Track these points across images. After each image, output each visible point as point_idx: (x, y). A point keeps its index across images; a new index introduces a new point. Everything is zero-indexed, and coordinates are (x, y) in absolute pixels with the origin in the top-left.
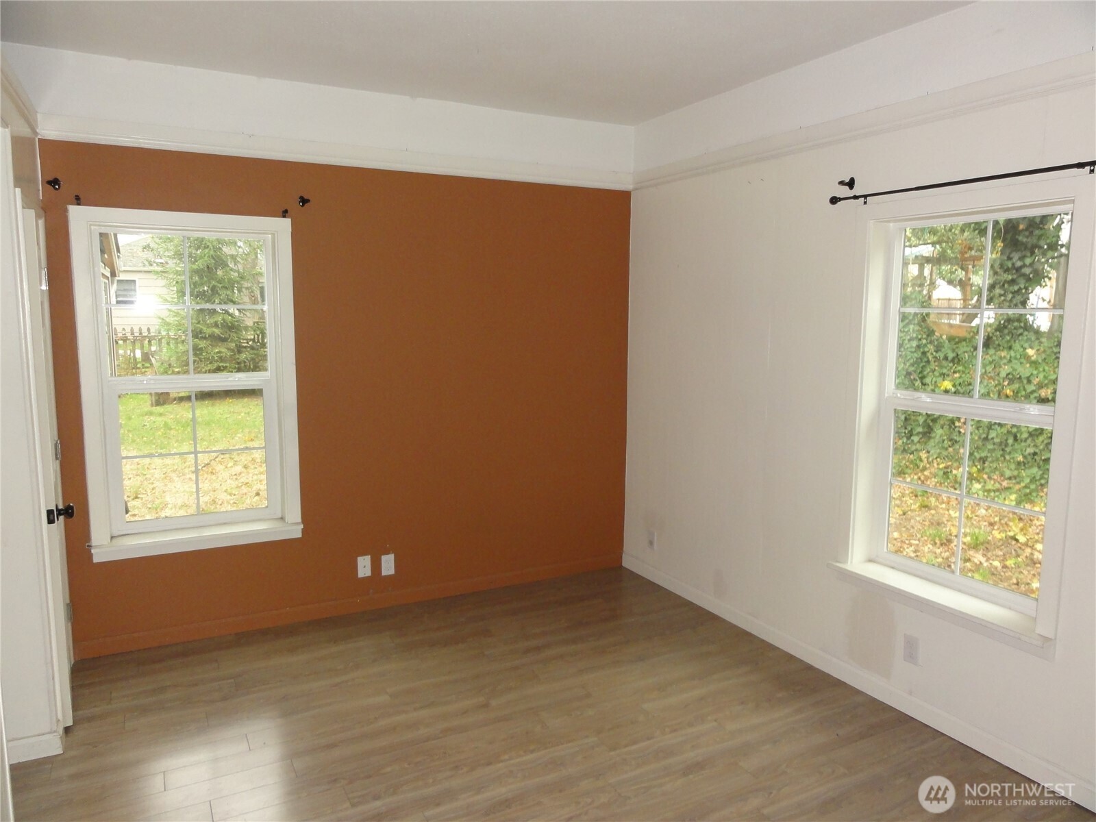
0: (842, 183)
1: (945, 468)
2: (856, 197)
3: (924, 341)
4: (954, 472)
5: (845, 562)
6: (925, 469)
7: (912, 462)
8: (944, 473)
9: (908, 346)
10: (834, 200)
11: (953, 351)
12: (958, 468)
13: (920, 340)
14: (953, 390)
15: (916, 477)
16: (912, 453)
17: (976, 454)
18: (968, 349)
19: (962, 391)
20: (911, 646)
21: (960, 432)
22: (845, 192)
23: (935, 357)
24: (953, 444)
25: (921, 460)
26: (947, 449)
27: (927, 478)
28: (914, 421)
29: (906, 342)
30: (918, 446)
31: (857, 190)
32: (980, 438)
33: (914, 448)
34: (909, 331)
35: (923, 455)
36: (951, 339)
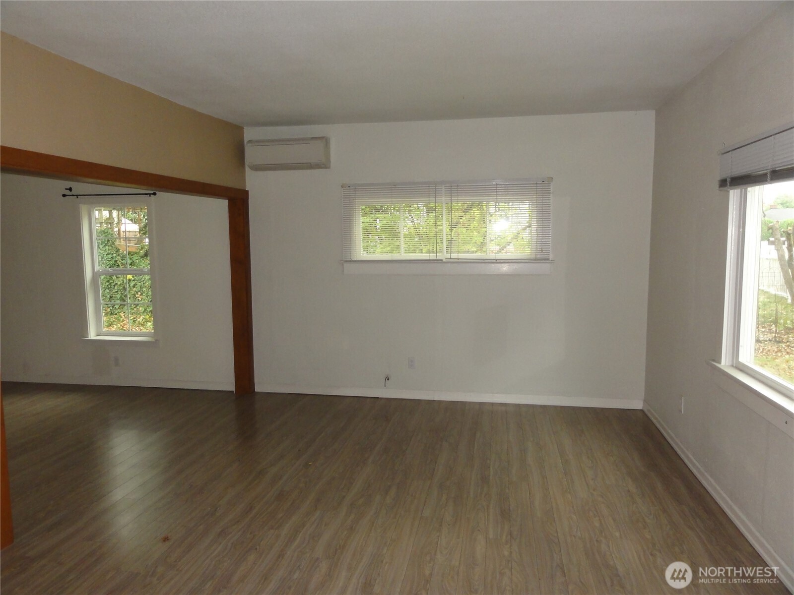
0: (66, 189)
1: (134, 318)
2: (73, 195)
3: (115, 255)
4: (138, 320)
5: (88, 337)
6: (123, 321)
7: (116, 319)
8: (133, 321)
9: (106, 258)
10: (64, 196)
11: (131, 259)
12: (140, 317)
13: (112, 254)
14: (133, 279)
15: (119, 325)
16: (116, 314)
17: (148, 309)
18: (138, 258)
19: (137, 279)
20: (116, 360)
21: (139, 300)
22: (68, 192)
23: (122, 263)
24: (136, 306)
25: (121, 317)
26: (133, 309)
27: (125, 324)
28: (115, 297)
29: (105, 255)
30: (119, 310)
31: (73, 193)
32: (148, 301)
33: (116, 312)
34: (106, 250)
35: (122, 314)
36: (129, 253)
